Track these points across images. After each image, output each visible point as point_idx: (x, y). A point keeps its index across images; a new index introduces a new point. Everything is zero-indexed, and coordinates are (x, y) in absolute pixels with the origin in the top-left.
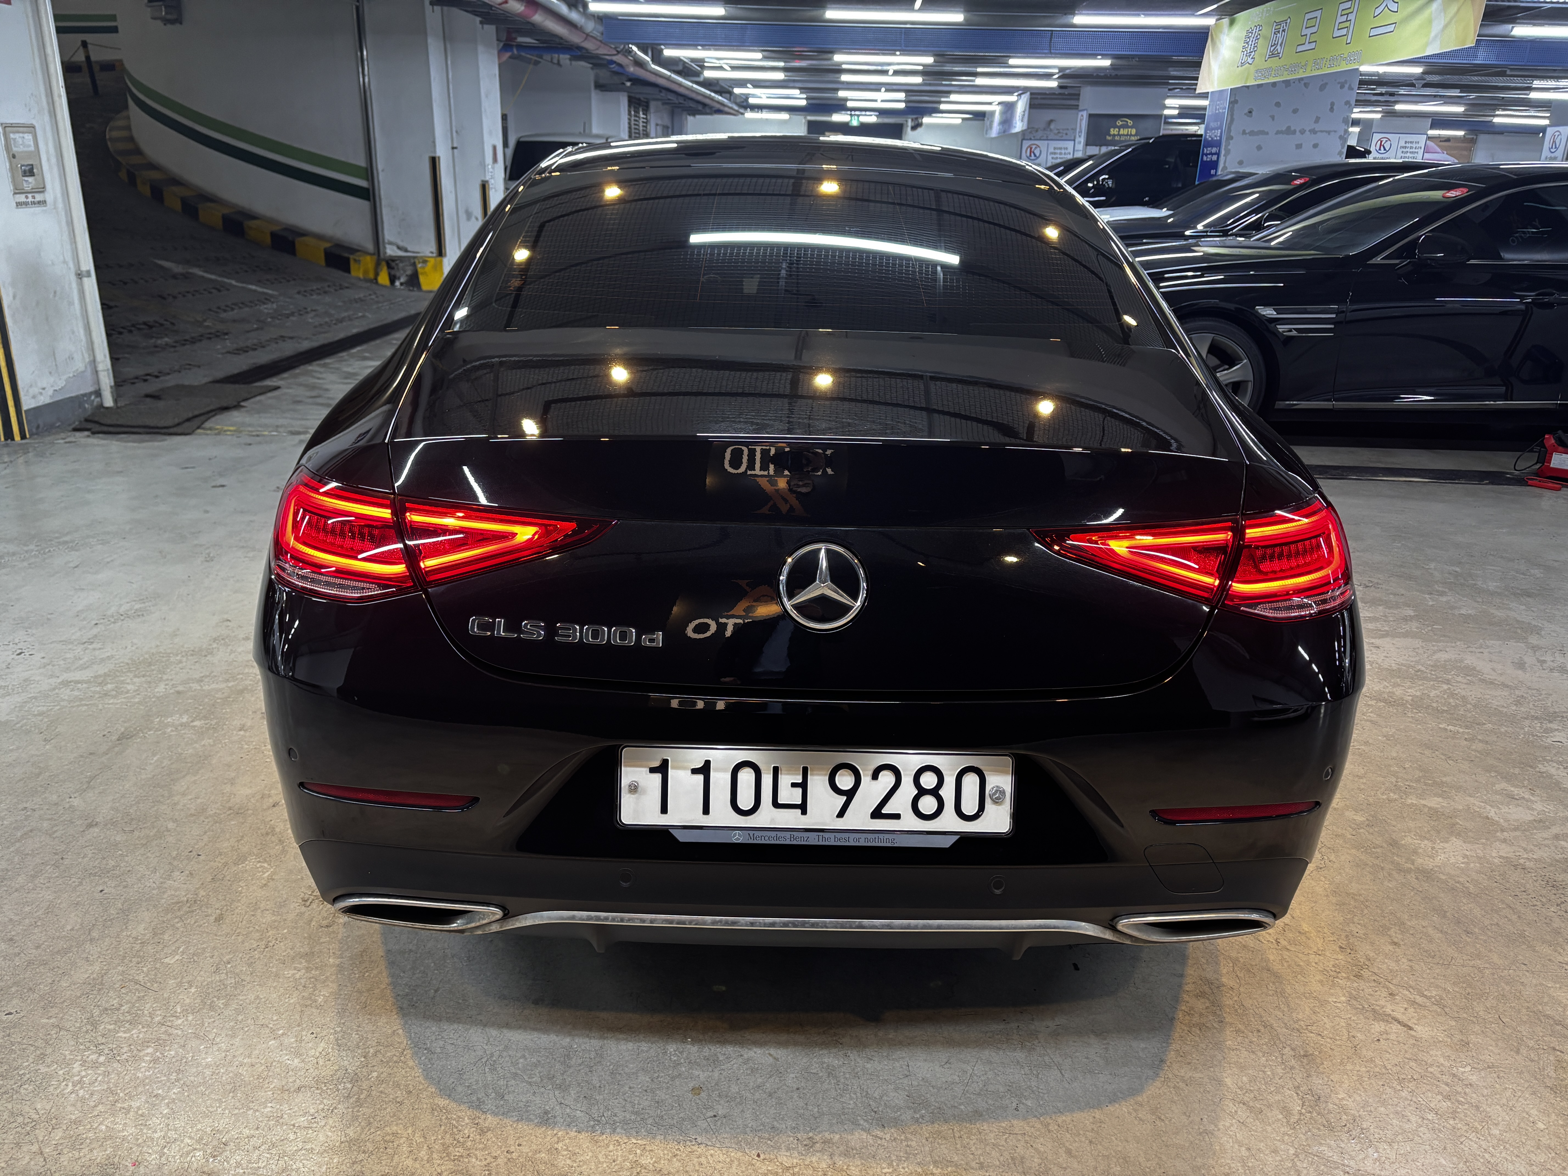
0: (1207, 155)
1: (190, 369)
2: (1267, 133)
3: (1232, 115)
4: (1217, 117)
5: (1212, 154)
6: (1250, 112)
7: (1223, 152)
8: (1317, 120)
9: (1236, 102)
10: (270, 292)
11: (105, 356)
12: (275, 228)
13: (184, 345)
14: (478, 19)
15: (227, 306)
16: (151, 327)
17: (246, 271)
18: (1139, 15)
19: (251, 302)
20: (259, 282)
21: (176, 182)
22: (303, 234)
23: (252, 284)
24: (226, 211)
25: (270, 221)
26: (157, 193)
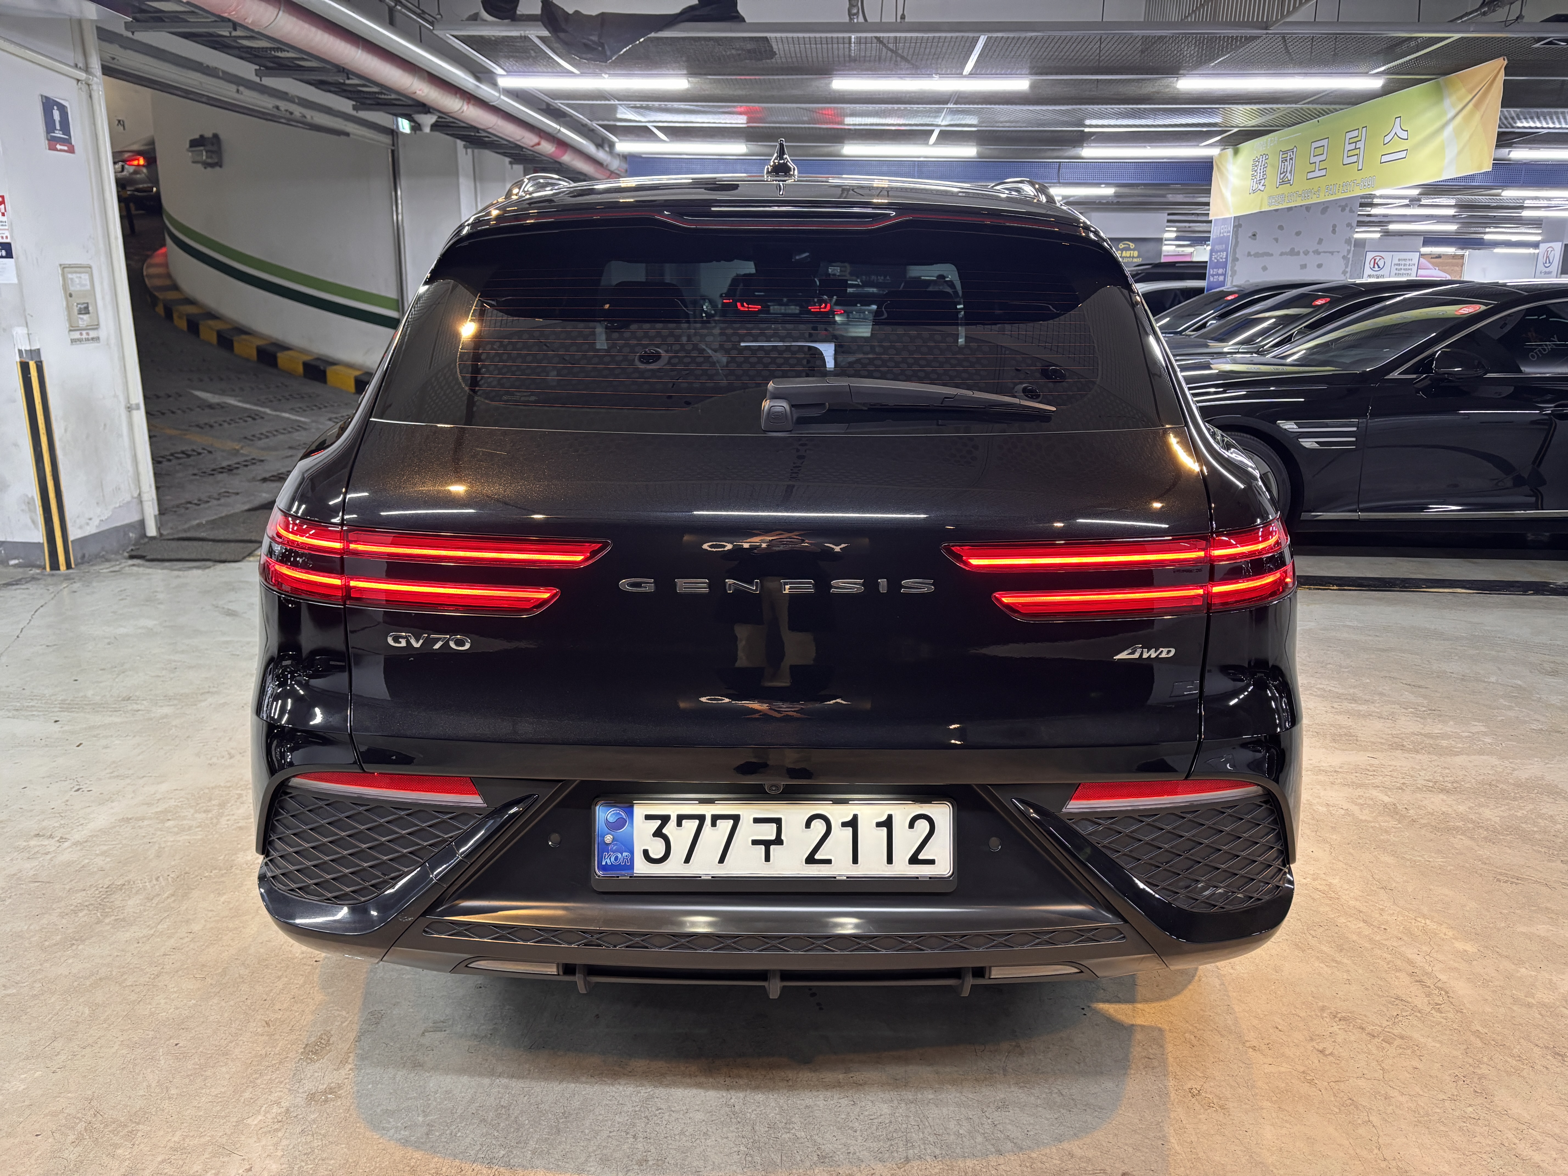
0: (1213, 276)
1: (228, 497)
2: (1272, 255)
3: (1237, 238)
4: (1222, 240)
5: (1219, 275)
6: (1254, 235)
7: (1229, 273)
8: (1320, 241)
9: (1240, 226)
10: (303, 419)
11: (150, 486)
12: (307, 358)
13: (222, 472)
14: (507, 160)
15: (262, 434)
16: (189, 456)
17: (280, 400)
18: (1145, 147)
19: (284, 429)
20: (292, 410)
21: (212, 316)
22: (334, 363)
23: (285, 412)
24: (260, 343)
25: (303, 351)
26: (193, 327)
